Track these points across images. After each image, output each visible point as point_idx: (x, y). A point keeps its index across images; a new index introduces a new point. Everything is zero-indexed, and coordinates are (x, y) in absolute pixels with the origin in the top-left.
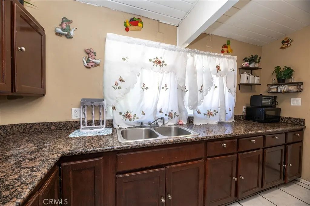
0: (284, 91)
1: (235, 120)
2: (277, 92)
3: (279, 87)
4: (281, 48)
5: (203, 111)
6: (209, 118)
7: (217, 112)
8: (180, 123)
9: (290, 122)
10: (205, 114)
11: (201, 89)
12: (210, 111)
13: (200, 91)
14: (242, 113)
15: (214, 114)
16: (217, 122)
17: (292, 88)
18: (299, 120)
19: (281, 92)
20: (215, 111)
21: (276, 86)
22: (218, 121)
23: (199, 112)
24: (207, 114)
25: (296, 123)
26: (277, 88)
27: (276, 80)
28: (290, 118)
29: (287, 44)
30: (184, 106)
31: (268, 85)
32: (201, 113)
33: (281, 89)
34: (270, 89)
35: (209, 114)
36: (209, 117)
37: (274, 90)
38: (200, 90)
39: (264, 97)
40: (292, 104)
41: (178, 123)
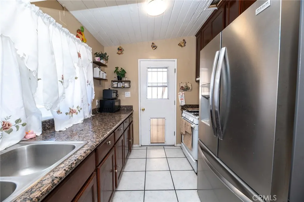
0: (122, 86)
1: (93, 114)
2: (117, 87)
3: (119, 83)
4: (117, 53)
5: (64, 110)
6: (71, 117)
7: (81, 109)
8: (30, 136)
9: (126, 109)
10: (67, 114)
11: (63, 79)
12: (72, 108)
13: (62, 82)
14: (96, 106)
15: (77, 111)
16: (82, 121)
17: (126, 85)
18: (130, 107)
19: (120, 88)
20: (78, 107)
21: (117, 83)
22: (83, 119)
23: (59, 112)
24: (69, 113)
25: (129, 109)
26: (117, 84)
27: (117, 78)
28: (125, 106)
29: (121, 52)
30: (35, 104)
31: (112, 81)
32: (61, 113)
33: (120, 85)
34: (113, 85)
35: (71, 112)
36: (72, 115)
37: (115, 86)
38: (61, 80)
39: (113, 91)
40: (126, 96)
41: (25, 137)
